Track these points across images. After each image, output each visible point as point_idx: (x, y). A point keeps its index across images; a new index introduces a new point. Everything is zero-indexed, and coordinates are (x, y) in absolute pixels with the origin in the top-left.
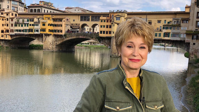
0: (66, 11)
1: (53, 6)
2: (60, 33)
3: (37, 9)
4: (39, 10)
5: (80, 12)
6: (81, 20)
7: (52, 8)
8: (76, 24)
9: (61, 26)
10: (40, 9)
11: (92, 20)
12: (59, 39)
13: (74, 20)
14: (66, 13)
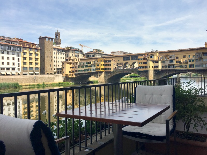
0: (112, 55)
1: (103, 52)
2: (109, 71)
4: (94, 55)
5: (122, 54)
6: (124, 60)
8: (121, 63)
9: (110, 65)
11: (132, 60)
12: (109, 74)
13: (119, 61)
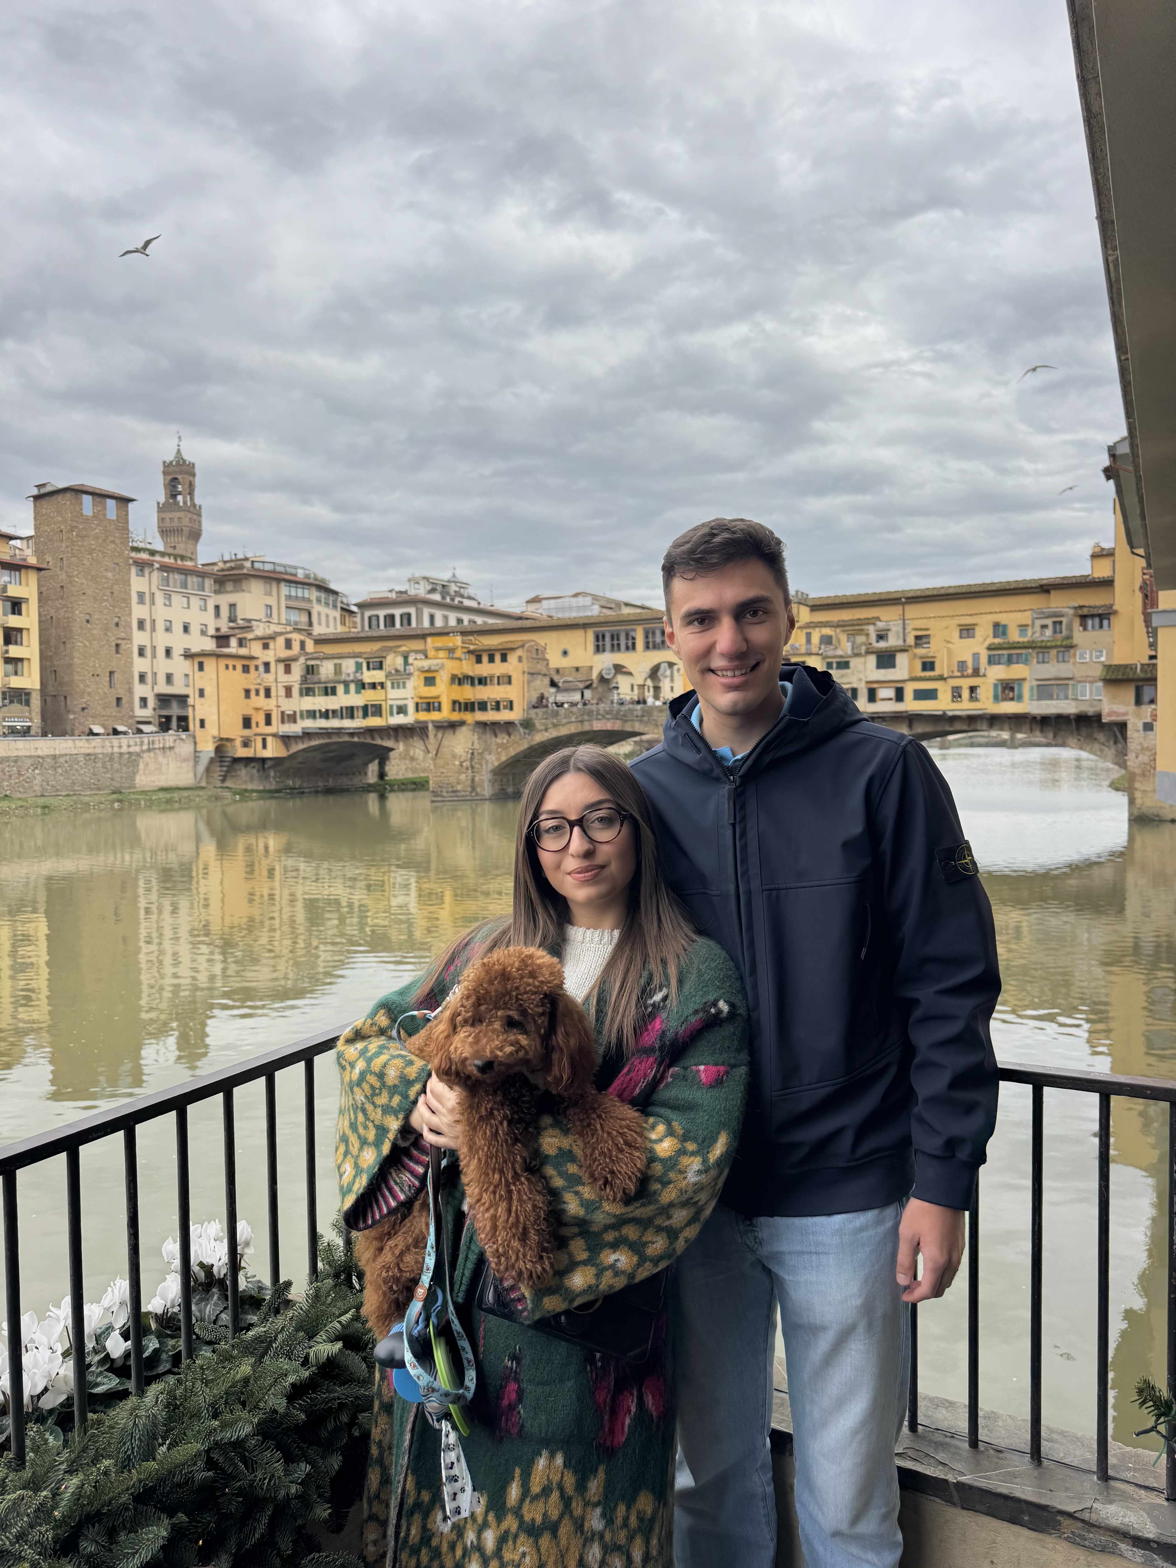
0: (528, 614)
1: (469, 598)
2: (504, 716)
3: (397, 612)
4: (409, 615)
5: (595, 611)
6: (599, 649)
7: (467, 603)
8: (577, 669)
9: (509, 680)
10: (412, 610)
11: (647, 647)
12: (499, 741)
13: (565, 653)
14: (528, 624)
